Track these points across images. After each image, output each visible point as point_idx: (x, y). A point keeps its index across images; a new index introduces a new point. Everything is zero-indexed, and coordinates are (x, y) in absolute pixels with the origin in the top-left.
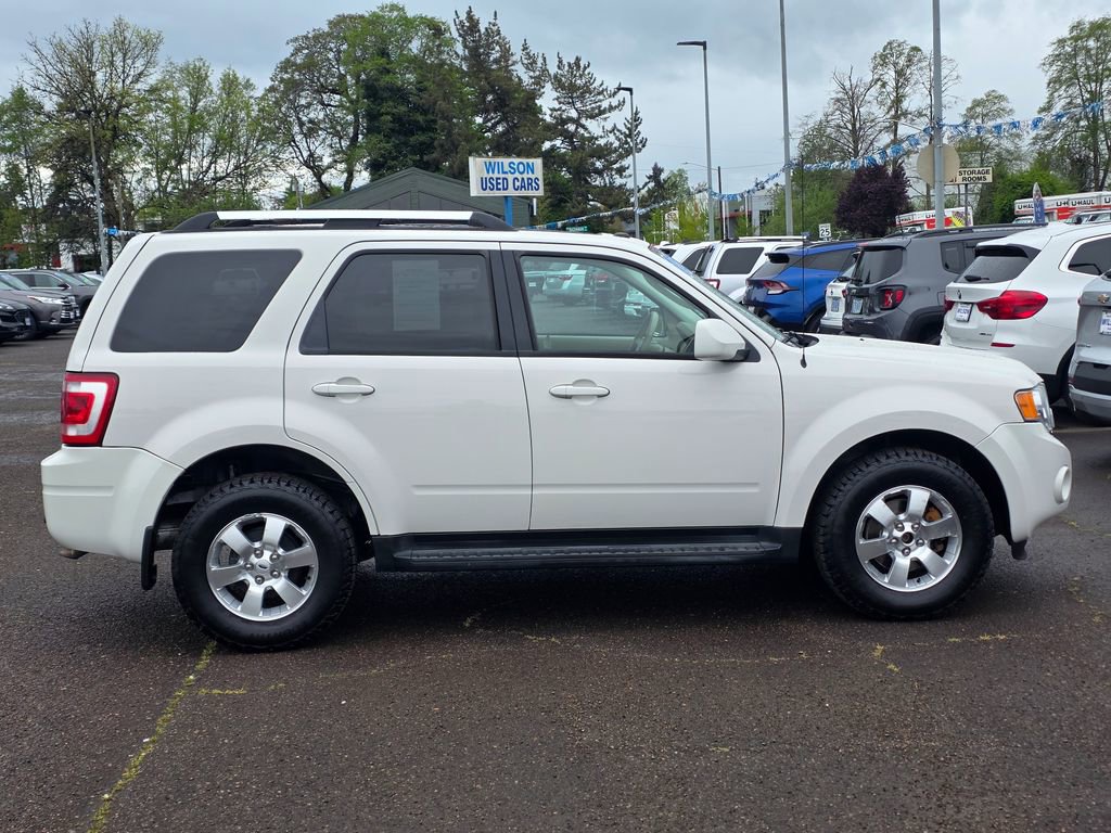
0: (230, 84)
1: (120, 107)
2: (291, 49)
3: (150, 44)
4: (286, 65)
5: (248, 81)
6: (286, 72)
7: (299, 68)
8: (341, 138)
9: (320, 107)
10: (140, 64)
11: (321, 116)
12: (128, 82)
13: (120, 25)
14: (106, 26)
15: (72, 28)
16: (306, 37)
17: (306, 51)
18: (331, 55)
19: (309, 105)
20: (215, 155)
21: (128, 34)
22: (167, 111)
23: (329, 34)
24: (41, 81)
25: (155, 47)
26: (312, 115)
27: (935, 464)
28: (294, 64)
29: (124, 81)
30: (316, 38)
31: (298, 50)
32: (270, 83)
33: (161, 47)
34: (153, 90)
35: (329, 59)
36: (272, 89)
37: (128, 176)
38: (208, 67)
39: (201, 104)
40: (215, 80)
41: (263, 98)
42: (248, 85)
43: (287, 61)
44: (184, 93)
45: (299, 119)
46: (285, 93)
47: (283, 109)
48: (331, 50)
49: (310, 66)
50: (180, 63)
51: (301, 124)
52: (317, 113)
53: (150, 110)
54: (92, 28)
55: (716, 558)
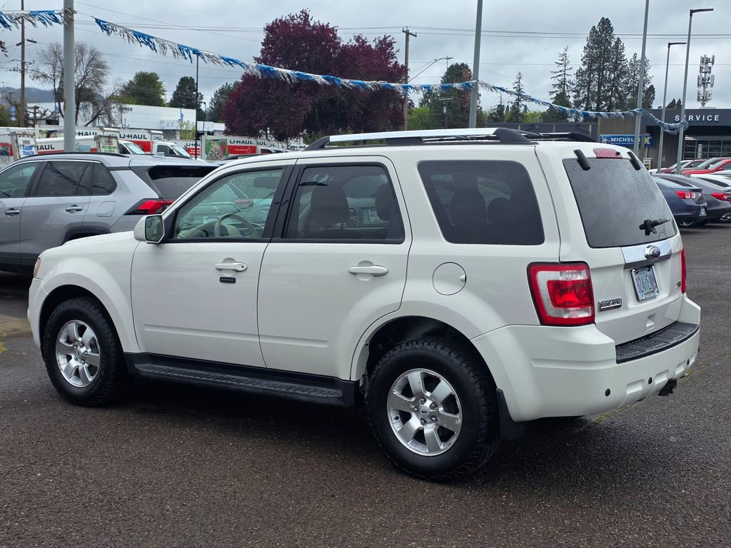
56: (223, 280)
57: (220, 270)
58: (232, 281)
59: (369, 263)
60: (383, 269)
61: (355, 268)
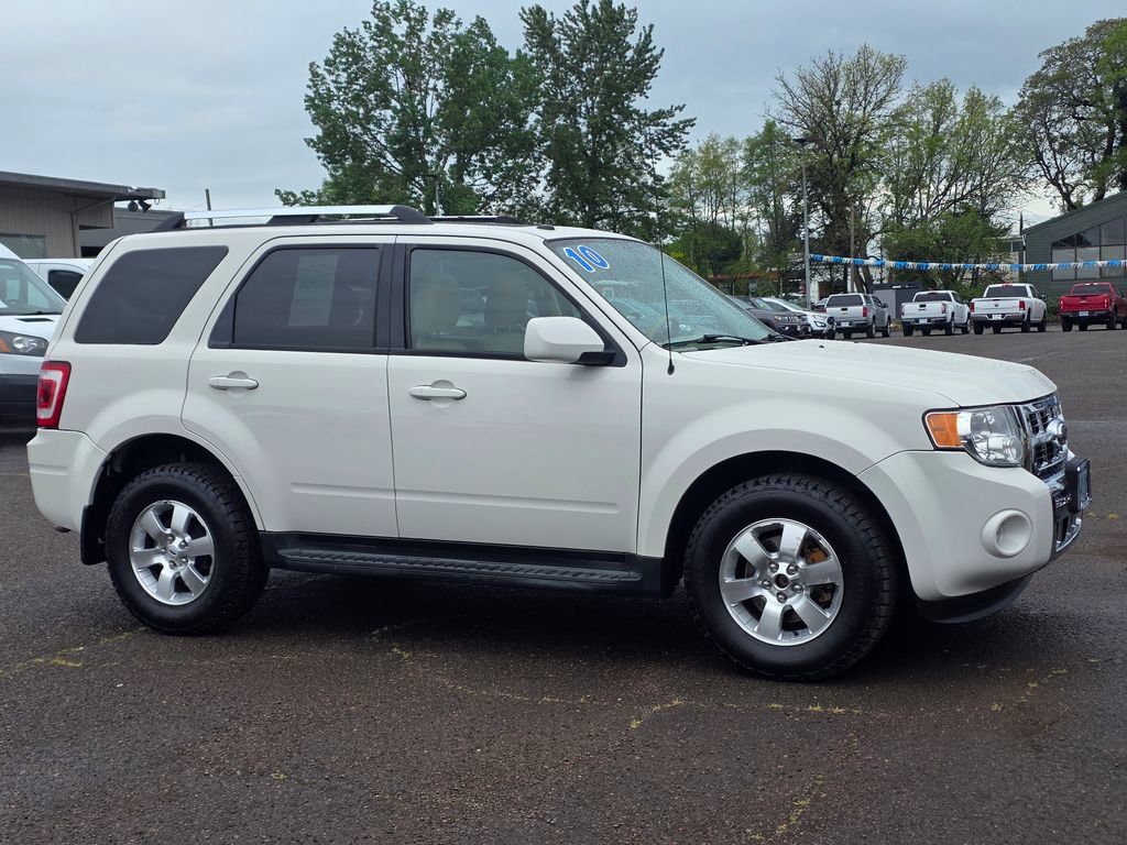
0: (975, 103)
1: (860, 134)
2: (1042, 62)
3: (892, 68)
4: (1036, 80)
5: (996, 98)
6: (1036, 87)
7: (1050, 82)
8: (1094, 152)
9: (1073, 120)
10: (882, 89)
11: (1075, 129)
12: (869, 109)
13: (865, 53)
14: (850, 56)
15: (817, 60)
16: (1060, 48)
17: (1059, 63)
18: (1088, 65)
19: (1060, 120)
20: (953, 178)
21: (872, 62)
22: (910, 136)
23: (1086, 43)
24: (788, 115)
25: (899, 72)
26: (1064, 130)
27: (810, 496)
28: (1046, 77)
29: (865, 108)
30: (1072, 48)
31: (1049, 63)
32: (1020, 100)
33: (904, 72)
34: (897, 115)
35: (1086, 69)
36: (1021, 106)
37: (867, 203)
38: (953, 87)
39: (943, 126)
40: (960, 101)
41: (1010, 116)
42: (996, 103)
43: (1038, 74)
44: (928, 116)
45: (1048, 134)
46: (1035, 110)
47: (1032, 126)
48: (1089, 58)
49: (1062, 78)
50: (926, 86)
51: (1052, 140)
52: (1070, 127)
53: (892, 135)
54: (836, 58)
55: (568, 584)
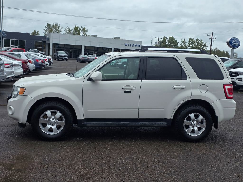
56: (125, 92)
57: (124, 89)
58: (130, 92)
59: (179, 85)
60: (184, 87)
61: (175, 87)
